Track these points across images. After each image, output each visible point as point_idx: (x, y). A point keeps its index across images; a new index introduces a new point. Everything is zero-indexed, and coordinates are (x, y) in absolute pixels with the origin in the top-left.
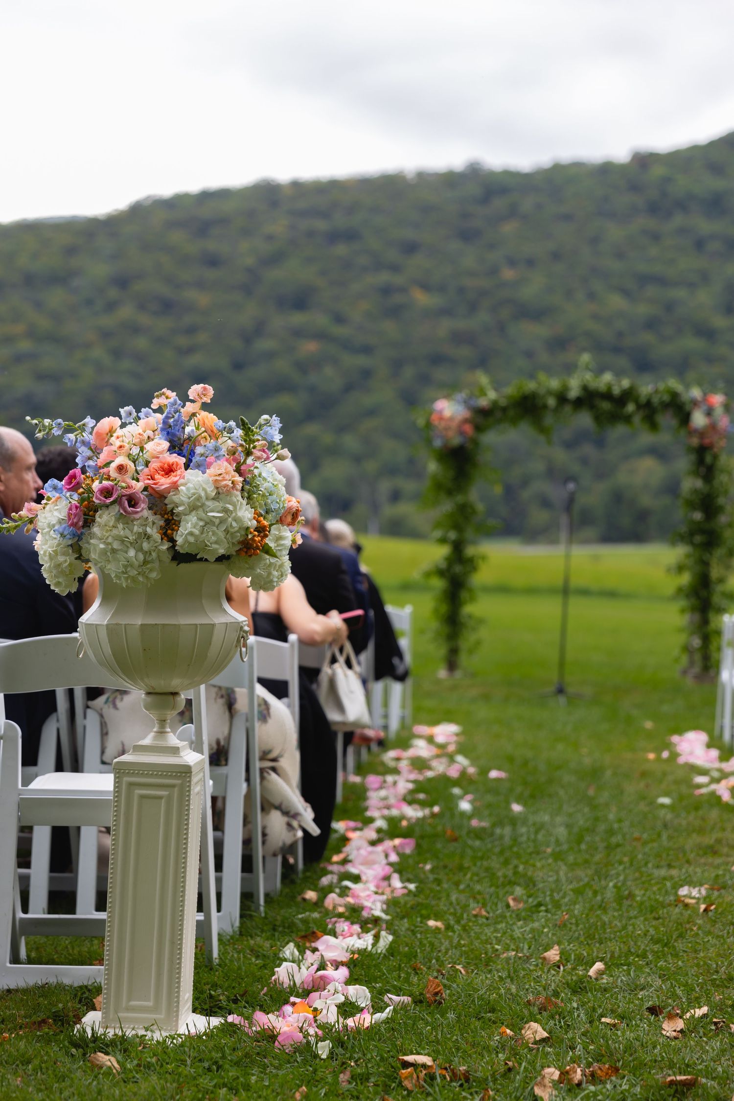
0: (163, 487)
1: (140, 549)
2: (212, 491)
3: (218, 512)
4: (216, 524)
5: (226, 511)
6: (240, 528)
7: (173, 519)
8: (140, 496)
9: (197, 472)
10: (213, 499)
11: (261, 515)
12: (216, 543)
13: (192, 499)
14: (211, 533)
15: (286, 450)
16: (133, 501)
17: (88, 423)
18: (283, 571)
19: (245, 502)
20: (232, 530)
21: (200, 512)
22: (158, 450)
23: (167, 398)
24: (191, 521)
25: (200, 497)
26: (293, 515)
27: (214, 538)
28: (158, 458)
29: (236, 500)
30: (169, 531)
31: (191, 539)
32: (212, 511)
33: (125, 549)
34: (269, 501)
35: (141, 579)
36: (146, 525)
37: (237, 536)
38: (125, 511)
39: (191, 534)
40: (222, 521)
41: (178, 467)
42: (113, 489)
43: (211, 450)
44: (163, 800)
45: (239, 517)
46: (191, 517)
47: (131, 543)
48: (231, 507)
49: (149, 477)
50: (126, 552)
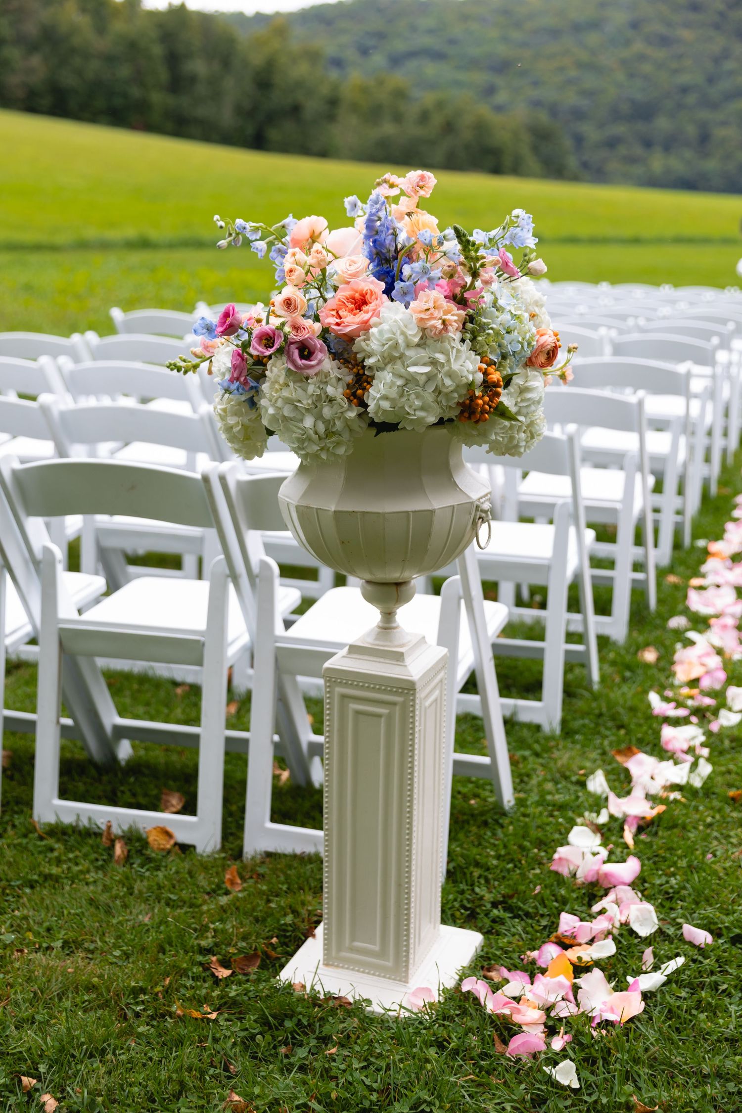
0: (348, 330)
1: (319, 417)
2: (414, 336)
3: (424, 365)
4: (421, 383)
5: (434, 363)
6: (458, 386)
7: (364, 374)
8: (315, 344)
9: (399, 305)
10: (418, 345)
11: (490, 363)
12: (422, 409)
13: (386, 346)
14: (413, 396)
15: (540, 260)
16: (306, 351)
17: (288, 225)
18: (533, 431)
19: (464, 348)
20: (445, 390)
21: (398, 366)
22: (349, 272)
23: (392, 186)
24: (385, 379)
25: (396, 346)
26: (548, 353)
27: (417, 403)
28: (348, 283)
29: (449, 347)
30: (359, 392)
31: (386, 405)
32: (415, 364)
33: (299, 417)
34: (505, 342)
35: (324, 456)
36: (326, 383)
37: (455, 398)
38: (296, 366)
39: (385, 398)
40: (430, 377)
41: (373, 297)
42: (274, 334)
43: (417, 273)
44: (383, 720)
45: (455, 372)
46: (385, 372)
47: (307, 410)
48: (441, 358)
49: (334, 313)
50: (301, 421)
